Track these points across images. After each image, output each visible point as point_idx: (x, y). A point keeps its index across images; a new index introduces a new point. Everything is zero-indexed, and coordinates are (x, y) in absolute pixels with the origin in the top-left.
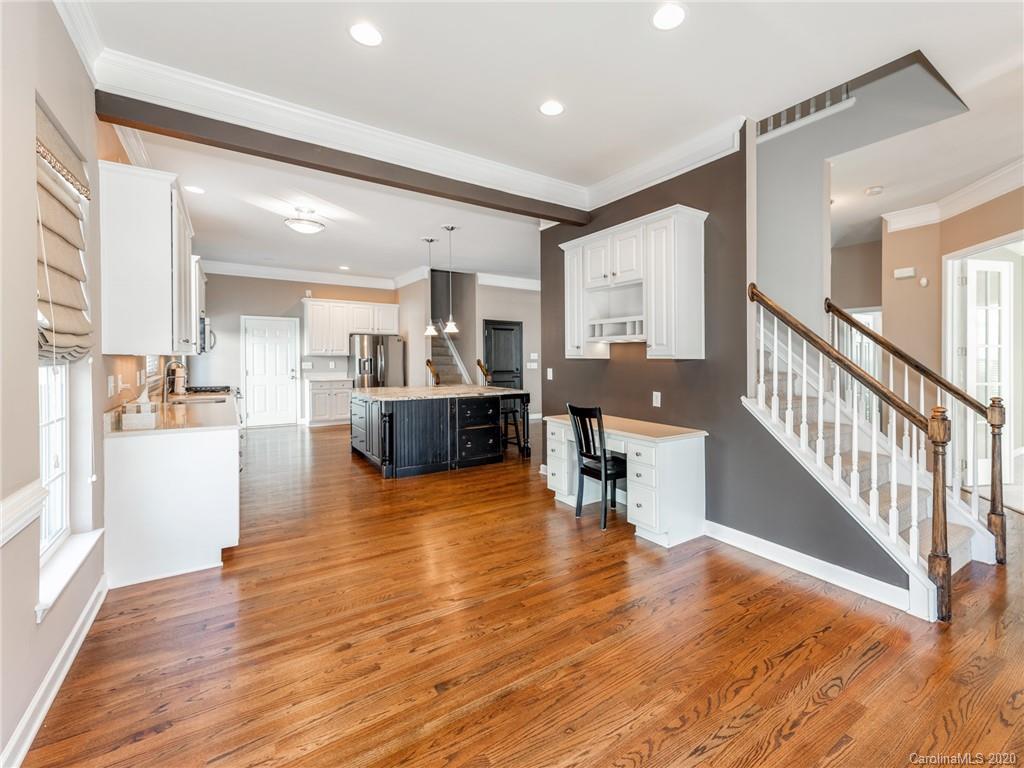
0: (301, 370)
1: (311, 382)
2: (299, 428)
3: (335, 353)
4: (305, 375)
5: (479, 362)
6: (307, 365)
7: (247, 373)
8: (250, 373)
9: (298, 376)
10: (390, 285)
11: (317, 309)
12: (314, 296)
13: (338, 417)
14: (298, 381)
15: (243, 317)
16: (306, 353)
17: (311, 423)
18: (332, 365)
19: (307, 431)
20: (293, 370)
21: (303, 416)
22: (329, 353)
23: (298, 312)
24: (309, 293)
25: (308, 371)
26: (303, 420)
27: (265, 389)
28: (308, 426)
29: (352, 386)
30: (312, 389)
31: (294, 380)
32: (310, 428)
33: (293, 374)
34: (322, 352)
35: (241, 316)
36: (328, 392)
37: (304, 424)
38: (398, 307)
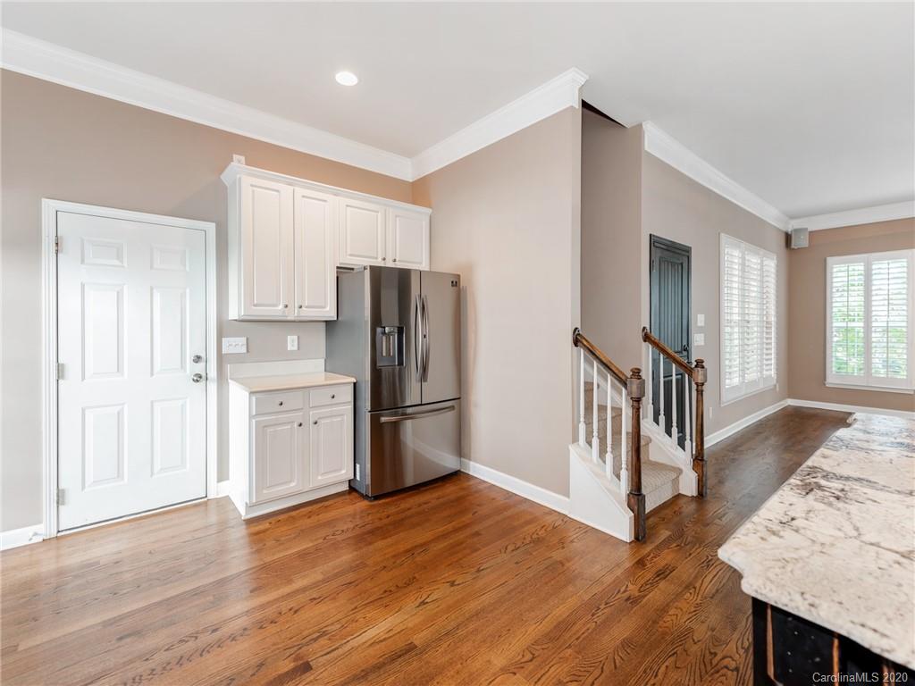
0: (219, 354)
1: (252, 393)
2: (213, 513)
3: (308, 313)
4: (228, 369)
5: (647, 338)
6: (235, 345)
7: (60, 371)
8: (73, 370)
9: (213, 373)
10: (407, 171)
11: (264, 197)
13: (321, 479)
14: (213, 387)
15: (49, 206)
16: (234, 313)
17: (249, 507)
18: (292, 342)
19: (238, 534)
20: (198, 359)
21: (223, 475)
22: (293, 314)
24: (239, 158)
25: (238, 359)
26: (224, 484)
27: (120, 414)
28: (242, 511)
29: (351, 398)
30: (257, 414)
31: (202, 383)
32: (249, 522)
33: (199, 368)
34: (277, 311)
35: (45, 201)
36: (298, 417)
37: (227, 498)
38: (429, 211)
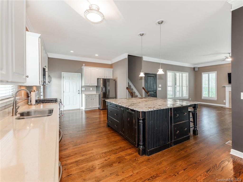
0: (81, 90)
1: (85, 95)
2: (81, 110)
3: (93, 85)
4: (83, 92)
5: (143, 88)
6: (83, 89)
8: (65, 92)
9: (81, 93)
10: (110, 63)
11: (87, 70)
12: (86, 65)
13: (94, 107)
14: (81, 94)
16: (83, 85)
17: (85, 109)
18: (91, 89)
19: (84, 113)
20: (79, 91)
21: (82, 106)
22: (91, 85)
23: (80, 71)
24: (84, 64)
26: (82, 107)
27: (70, 97)
28: (84, 110)
29: (98, 96)
30: (86, 98)
31: (79, 94)
32: (85, 111)
33: (79, 92)
34: (89, 85)
35: (62, 72)
36: (91, 98)
37: (82, 109)
38: (113, 69)
